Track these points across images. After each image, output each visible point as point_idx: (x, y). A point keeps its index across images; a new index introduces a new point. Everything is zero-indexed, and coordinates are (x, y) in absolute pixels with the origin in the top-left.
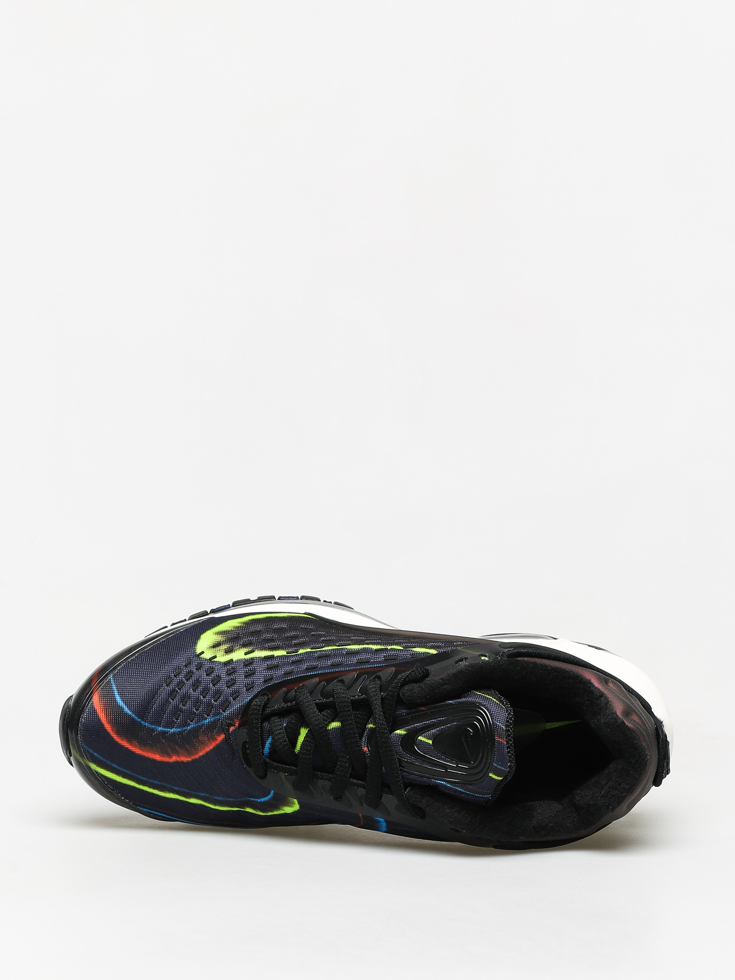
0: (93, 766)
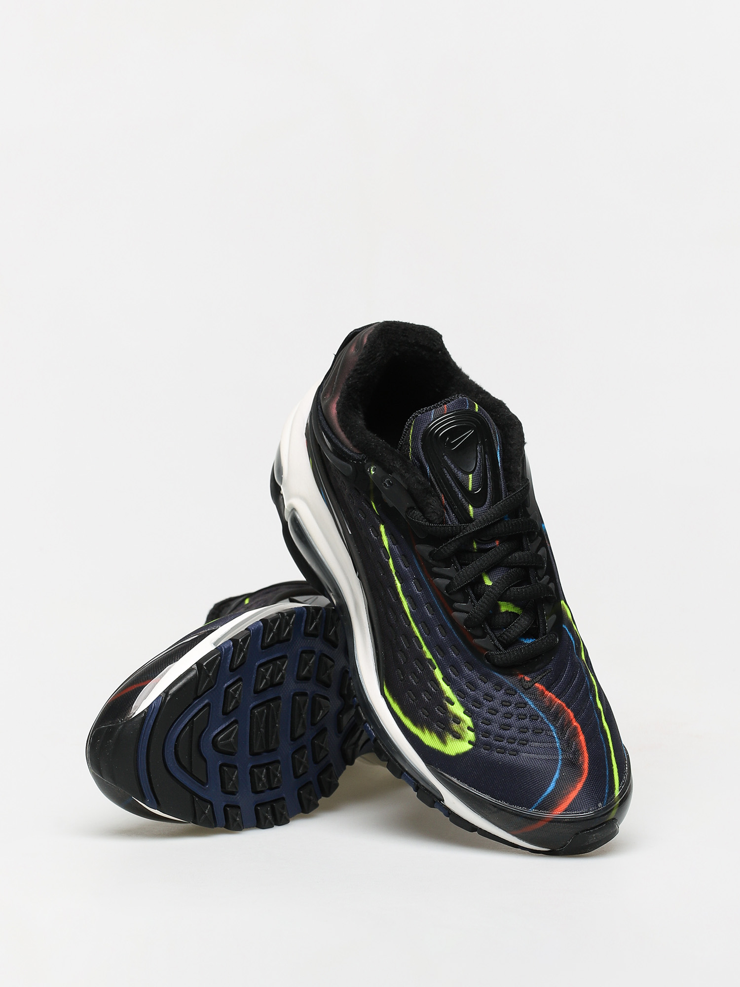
0: (617, 793)
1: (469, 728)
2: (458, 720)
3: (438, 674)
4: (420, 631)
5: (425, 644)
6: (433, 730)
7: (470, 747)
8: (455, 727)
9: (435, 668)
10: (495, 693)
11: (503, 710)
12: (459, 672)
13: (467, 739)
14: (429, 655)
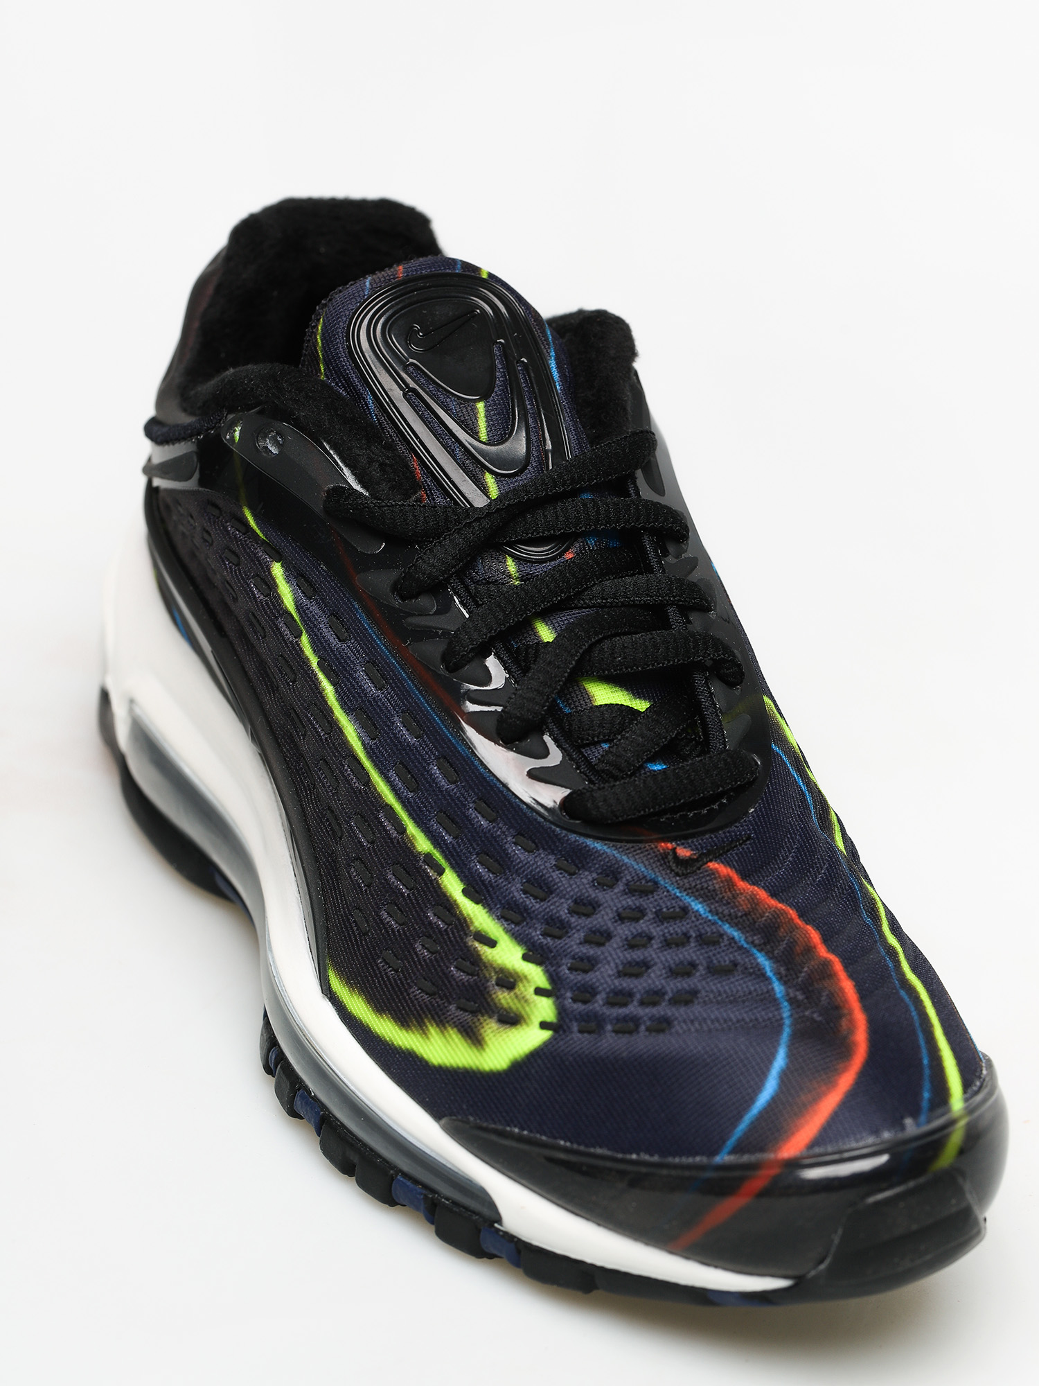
1: (539, 991)
2: (509, 981)
3: (452, 884)
4: (394, 789)
5: (410, 815)
6: (448, 1022)
7: (546, 1035)
8: (504, 998)
9: (441, 872)
10: (600, 895)
11: (624, 931)
12: (502, 863)
13: (536, 1020)
14: (423, 844)
